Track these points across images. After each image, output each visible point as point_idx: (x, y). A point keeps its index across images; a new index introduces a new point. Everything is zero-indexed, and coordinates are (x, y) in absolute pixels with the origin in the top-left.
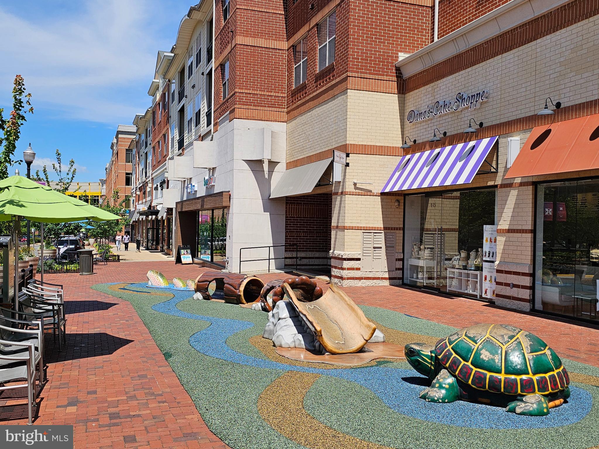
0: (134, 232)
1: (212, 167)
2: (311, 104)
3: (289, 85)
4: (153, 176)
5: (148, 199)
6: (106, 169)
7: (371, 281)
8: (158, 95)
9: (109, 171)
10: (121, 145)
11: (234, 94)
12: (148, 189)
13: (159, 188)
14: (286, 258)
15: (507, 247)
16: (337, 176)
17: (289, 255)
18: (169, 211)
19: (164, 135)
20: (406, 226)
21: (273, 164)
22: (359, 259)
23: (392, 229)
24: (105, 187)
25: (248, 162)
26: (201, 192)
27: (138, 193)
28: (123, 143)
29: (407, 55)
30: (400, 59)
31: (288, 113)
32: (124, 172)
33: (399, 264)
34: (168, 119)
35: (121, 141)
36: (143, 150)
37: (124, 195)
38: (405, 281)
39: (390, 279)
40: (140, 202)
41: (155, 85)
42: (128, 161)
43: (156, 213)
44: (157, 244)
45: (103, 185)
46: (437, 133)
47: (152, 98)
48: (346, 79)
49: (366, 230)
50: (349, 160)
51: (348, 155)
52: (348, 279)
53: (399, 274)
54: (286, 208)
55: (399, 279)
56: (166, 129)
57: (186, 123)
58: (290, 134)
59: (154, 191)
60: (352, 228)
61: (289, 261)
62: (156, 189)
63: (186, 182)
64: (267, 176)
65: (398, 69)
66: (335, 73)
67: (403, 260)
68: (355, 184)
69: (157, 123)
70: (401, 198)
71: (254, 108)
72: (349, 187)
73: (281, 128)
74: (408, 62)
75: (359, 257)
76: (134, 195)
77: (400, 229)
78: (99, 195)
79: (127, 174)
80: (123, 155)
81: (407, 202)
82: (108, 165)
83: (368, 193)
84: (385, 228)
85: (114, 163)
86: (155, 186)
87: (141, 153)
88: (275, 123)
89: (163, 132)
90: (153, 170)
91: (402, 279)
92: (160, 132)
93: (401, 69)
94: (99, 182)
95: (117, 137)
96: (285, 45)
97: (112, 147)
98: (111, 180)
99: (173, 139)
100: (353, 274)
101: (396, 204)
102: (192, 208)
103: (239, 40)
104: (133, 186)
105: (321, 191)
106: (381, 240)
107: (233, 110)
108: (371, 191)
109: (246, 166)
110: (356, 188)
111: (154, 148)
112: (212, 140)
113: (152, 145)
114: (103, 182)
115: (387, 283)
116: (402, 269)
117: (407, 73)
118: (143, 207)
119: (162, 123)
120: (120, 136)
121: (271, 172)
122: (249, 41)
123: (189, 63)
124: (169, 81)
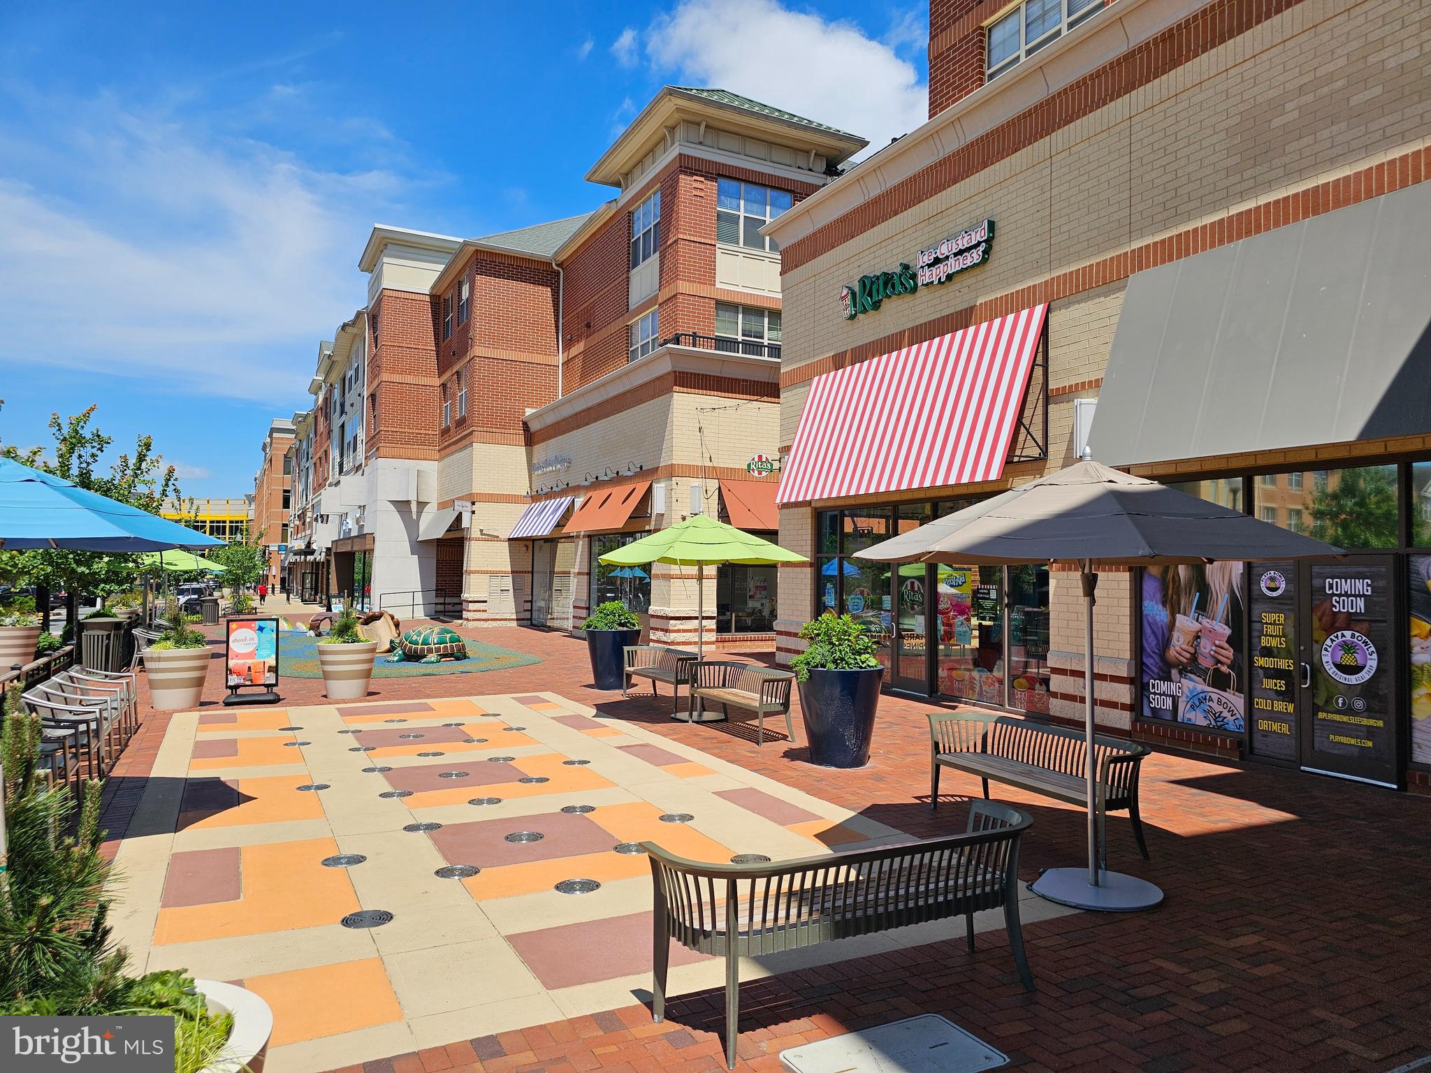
0: (291, 577)
1: (362, 505)
2: (453, 448)
3: (440, 424)
4: (314, 502)
5: (308, 532)
6: (256, 480)
7: (499, 622)
8: (320, 396)
9: (259, 482)
10: (277, 449)
11: (379, 432)
12: (308, 520)
13: (319, 520)
14: (436, 604)
15: (580, 587)
16: (465, 524)
17: (441, 600)
18: (328, 550)
19: (326, 451)
20: (535, 570)
21: (422, 505)
22: (486, 602)
23: (520, 572)
24: (253, 506)
25: (393, 502)
26: (354, 533)
27: (297, 522)
28: (279, 446)
29: (534, 411)
30: (527, 414)
31: (439, 451)
32: (281, 488)
33: (528, 606)
34: (329, 433)
35: (276, 443)
36: (304, 463)
37: (280, 522)
38: (534, 622)
39: (517, 620)
40: (299, 536)
41: (316, 383)
42: (287, 472)
43: (312, 553)
44: (316, 594)
45: (250, 504)
46: (560, 484)
47: (314, 397)
48: (471, 433)
49: (493, 574)
50: (474, 508)
51: (473, 503)
52: (474, 620)
53: (528, 615)
54: (437, 551)
55: (527, 619)
56: (326, 445)
57: (345, 445)
58: (440, 472)
59: (314, 523)
60: (478, 572)
61: (441, 608)
62: (316, 520)
63: (343, 517)
64: (415, 517)
65: (525, 424)
66: (467, 423)
67: (531, 602)
68: (481, 531)
69: (319, 433)
70: (530, 544)
71: (401, 446)
72: (475, 533)
73: (431, 468)
74: (535, 417)
75: (485, 599)
76: (292, 525)
77: (528, 572)
78: (245, 519)
79: (285, 491)
80: (279, 463)
81: (535, 546)
82: (259, 473)
83: (495, 538)
84: (513, 572)
85: (267, 473)
86: (315, 516)
87: (302, 467)
88: (425, 461)
89: (325, 448)
90: (314, 494)
91: (531, 619)
92: (321, 446)
93: (528, 423)
94: (245, 498)
95: (271, 436)
96: (437, 382)
97: (264, 449)
98: (262, 499)
99: (334, 459)
100: (478, 615)
101: (525, 548)
102: (348, 548)
103: (385, 376)
104: (291, 511)
105: (452, 535)
106: (508, 582)
107: (378, 449)
108: (498, 537)
109: (392, 507)
110: (482, 534)
111: (315, 464)
112: (363, 475)
113: (314, 460)
114: (251, 499)
115: (514, 624)
116: (531, 610)
117: (534, 427)
118: (299, 544)
119: (323, 435)
120: (275, 435)
121: (419, 513)
122: (396, 378)
123: (349, 376)
124: (331, 385)
